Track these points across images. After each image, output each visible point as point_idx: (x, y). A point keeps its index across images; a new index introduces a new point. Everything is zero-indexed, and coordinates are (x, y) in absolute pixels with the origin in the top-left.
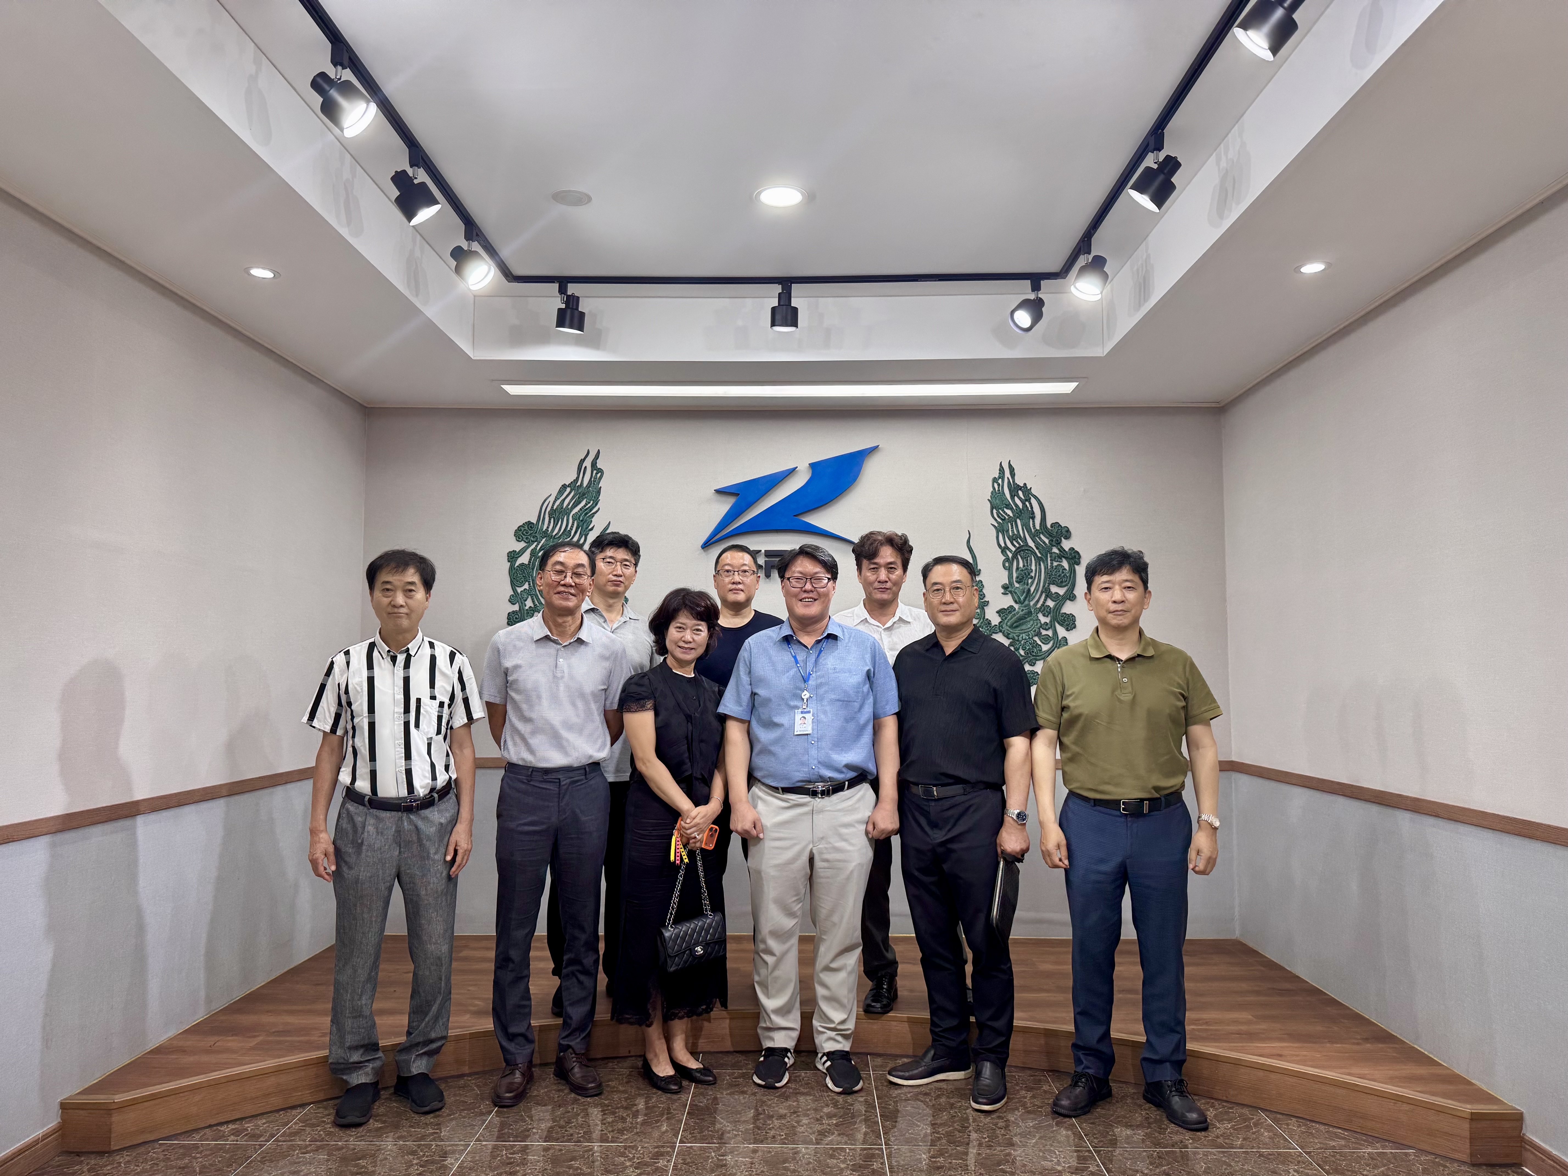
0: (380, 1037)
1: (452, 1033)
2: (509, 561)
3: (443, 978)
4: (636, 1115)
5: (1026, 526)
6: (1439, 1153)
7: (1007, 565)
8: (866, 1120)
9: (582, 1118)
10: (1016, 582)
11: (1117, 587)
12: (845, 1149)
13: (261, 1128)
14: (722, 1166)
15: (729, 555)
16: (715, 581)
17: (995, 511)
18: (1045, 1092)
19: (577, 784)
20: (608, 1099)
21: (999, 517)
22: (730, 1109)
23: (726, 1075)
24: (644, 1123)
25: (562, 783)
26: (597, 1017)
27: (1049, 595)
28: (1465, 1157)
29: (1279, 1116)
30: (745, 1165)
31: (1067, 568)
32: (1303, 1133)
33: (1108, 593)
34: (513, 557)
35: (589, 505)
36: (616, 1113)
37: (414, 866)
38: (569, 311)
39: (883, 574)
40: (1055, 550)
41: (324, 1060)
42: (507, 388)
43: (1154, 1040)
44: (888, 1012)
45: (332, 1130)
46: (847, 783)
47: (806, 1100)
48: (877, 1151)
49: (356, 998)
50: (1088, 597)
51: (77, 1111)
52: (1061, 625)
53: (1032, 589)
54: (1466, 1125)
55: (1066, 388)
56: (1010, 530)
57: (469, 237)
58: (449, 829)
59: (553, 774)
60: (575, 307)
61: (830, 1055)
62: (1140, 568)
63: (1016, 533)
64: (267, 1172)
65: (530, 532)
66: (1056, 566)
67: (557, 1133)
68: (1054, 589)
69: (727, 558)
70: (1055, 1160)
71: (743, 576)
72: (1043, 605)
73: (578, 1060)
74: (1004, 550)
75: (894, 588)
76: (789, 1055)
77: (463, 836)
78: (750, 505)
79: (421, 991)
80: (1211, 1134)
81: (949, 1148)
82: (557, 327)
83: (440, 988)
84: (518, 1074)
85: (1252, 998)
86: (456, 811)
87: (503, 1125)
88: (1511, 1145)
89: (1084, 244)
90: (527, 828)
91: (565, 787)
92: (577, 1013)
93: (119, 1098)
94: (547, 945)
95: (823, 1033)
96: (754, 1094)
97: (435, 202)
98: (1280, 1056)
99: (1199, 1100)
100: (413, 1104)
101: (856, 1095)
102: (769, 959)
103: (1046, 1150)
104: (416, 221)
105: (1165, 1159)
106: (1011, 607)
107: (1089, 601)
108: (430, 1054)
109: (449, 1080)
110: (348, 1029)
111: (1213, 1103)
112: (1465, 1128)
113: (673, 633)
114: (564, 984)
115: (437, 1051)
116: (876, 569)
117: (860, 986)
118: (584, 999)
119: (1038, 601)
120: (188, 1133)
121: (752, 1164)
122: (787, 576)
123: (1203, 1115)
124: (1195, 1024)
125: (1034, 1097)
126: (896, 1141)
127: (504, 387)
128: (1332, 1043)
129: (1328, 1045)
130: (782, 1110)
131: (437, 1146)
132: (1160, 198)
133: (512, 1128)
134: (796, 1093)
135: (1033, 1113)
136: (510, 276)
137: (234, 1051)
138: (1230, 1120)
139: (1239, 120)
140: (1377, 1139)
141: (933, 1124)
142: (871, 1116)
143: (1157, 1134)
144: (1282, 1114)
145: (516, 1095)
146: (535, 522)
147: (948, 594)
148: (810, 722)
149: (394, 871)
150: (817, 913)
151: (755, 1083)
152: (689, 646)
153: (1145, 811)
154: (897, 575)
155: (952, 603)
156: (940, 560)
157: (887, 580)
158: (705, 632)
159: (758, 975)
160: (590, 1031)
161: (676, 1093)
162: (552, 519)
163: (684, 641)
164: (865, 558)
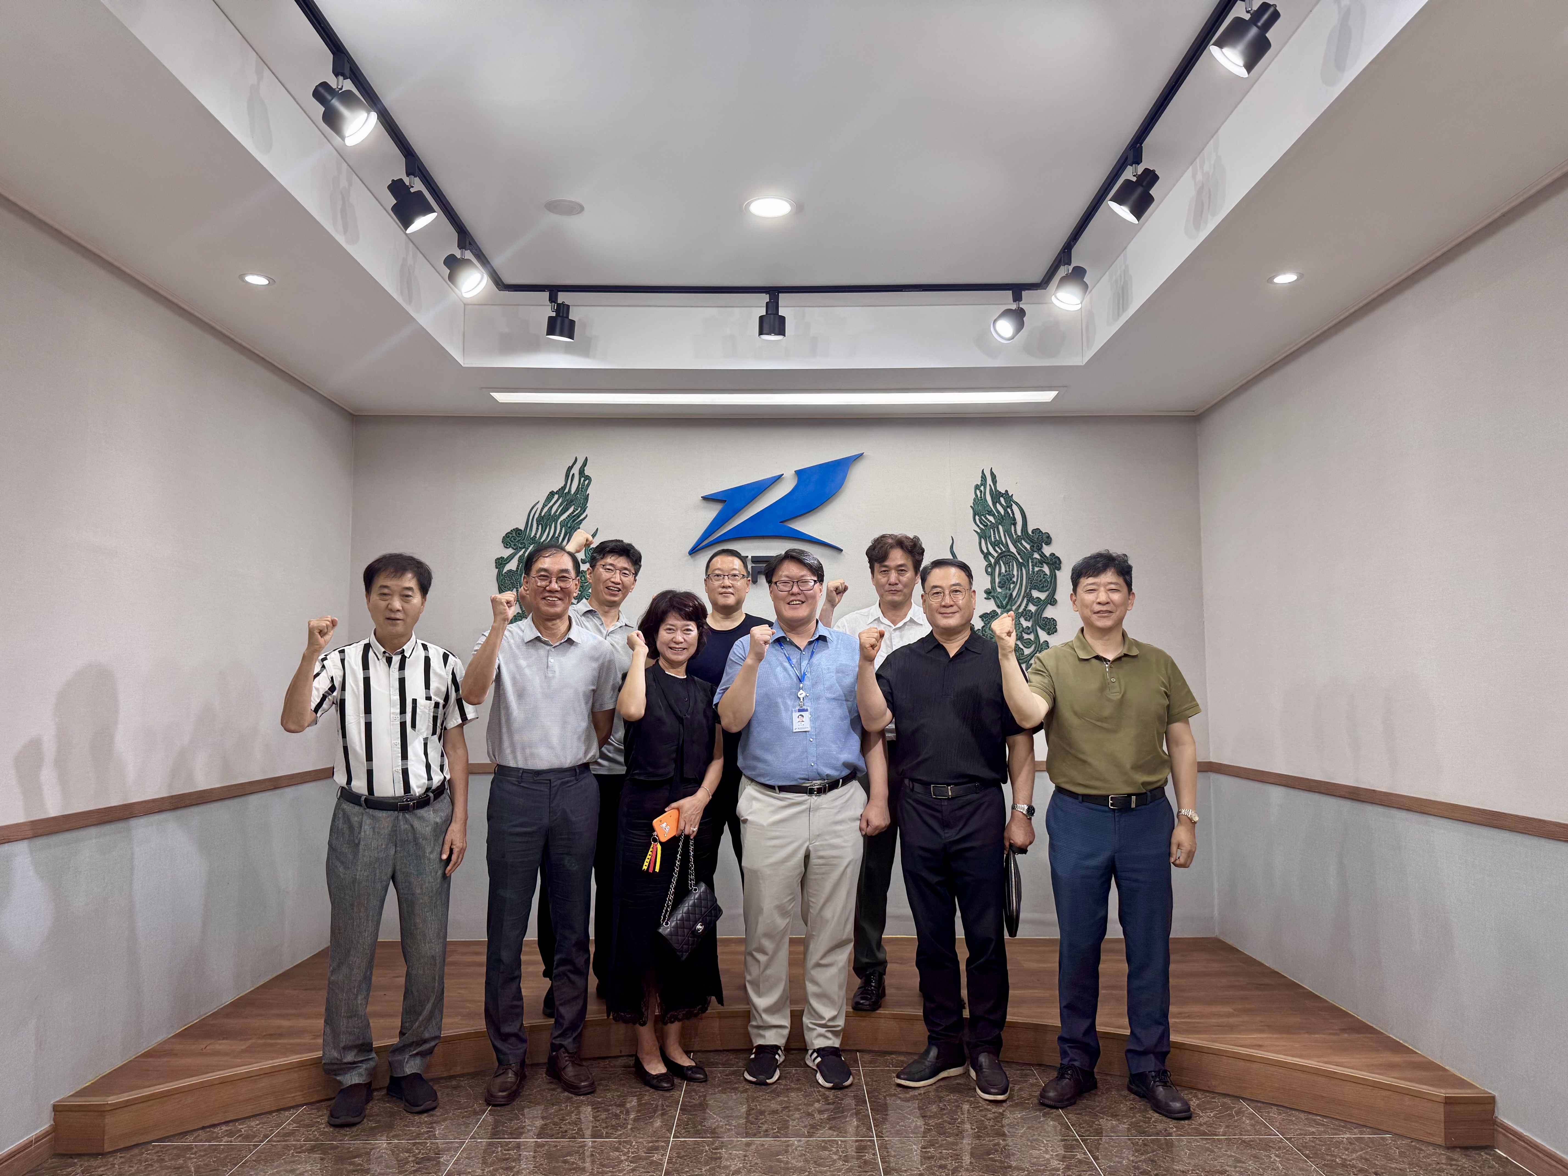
0: (373, 1039)
1: (444, 1034)
2: (496, 567)
3: (437, 978)
4: (628, 1113)
5: (1008, 532)
6: (1416, 1137)
7: (989, 570)
8: (857, 1114)
9: (576, 1115)
10: (999, 587)
11: (1102, 589)
12: (836, 1142)
13: (255, 1129)
14: (716, 1159)
15: (720, 560)
16: (706, 585)
17: (977, 518)
18: (1032, 1085)
19: (569, 785)
20: (601, 1097)
21: (981, 523)
22: (721, 1105)
23: (718, 1073)
24: (636, 1120)
25: (553, 785)
26: (589, 1017)
27: (1030, 599)
28: (1440, 1141)
29: (1259, 1104)
30: (739, 1157)
31: (1048, 574)
32: (1283, 1120)
33: (1093, 594)
34: (501, 564)
35: (577, 512)
36: (609, 1110)
37: (410, 865)
38: (559, 320)
39: (893, 576)
40: (1036, 556)
41: (316, 1062)
42: (496, 395)
43: (1138, 1031)
44: (877, 1009)
45: (326, 1130)
46: (841, 780)
47: (797, 1096)
48: (869, 1143)
49: (353, 997)
50: (1074, 598)
51: (69, 1113)
52: (1043, 629)
53: (1014, 594)
54: (1441, 1109)
55: (1047, 396)
56: (992, 536)
57: (462, 245)
58: (444, 829)
59: (544, 775)
60: (565, 315)
61: (820, 1051)
62: (1125, 571)
63: (998, 539)
64: (262, 1170)
65: (518, 539)
66: (1037, 572)
67: (551, 1129)
68: (1035, 594)
69: (717, 562)
70: (1044, 1149)
71: (732, 580)
72: (1024, 610)
73: (571, 1059)
74: (986, 555)
75: (905, 590)
76: (780, 1052)
77: (458, 835)
78: (736, 512)
79: (415, 990)
80: (1194, 1123)
81: (940, 1139)
82: (548, 334)
83: (434, 987)
84: (511, 1074)
85: (1233, 993)
86: (450, 811)
87: (496, 1125)
88: (1483, 1127)
89: (1065, 254)
90: (517, 829)
91: (556, 788)
92: (568, 1012)
93: (112, 1100)
94: (537, 946)
95: (814, 1029)
96: (745, 1091)
97: (431, 210)
98: (1260, 1046)
100: (407, 1104)
101: (846, 1090)
102: (762, 958)
103: (1034, 1140)
104: (411, 229)
105: (1149, 1146)
106: (994, 611)
107: (1074, 603)
108: (423, 1054)
109: (441, 1081)
110: (343, 1029)
111: (1196, 1093)
112: (1439, 1112)
113: (664, 635)
114: (555, 985)
115: (430, 1051)
116: (886, 572)
117: (849, 985)
118: (575, 998)
119: (1020, 606)
120: (182, 1134)
121: (745, 1156)
122: (774, 580)
123: (1186, 1103)
124: (1178, 1018)
125: (1020, 1090)
126: (887, 1134)
127: (493, 394)
128: (1311, 1033)
129: (1307, 1035)
130: (774, 1105)
131: (432, 1143)
132: (1139, 210)
133: (506, 1127)
134: (787, 1089)
135: (1021, 1105)
136: (500, 284)
137: (226, 1054)
138: (1212, 1109)
139: (1215, 134)
140: (1355, 1125)
141: (923, 1117)
142: (862, 1109)
143: (1142, 1124)
144: (1263, 1103)
145: (510, 1094)
146: (523, 529)
147: (947, 597)
148: (808, 720)
149: (389, 871)
150: (808, 911)
151: (746, 1080)
152: (680, 646)
153: (1133, 806)
154: (908, 578)
155: (952, 606)
156: (939, 564)
157: (897, 582)
158: (695, 633)
159: (750, 974)
160: (581, 1031)
161: (668, 1090)
162: (540, 526)
163: (675, 642)
164: (876, 561)
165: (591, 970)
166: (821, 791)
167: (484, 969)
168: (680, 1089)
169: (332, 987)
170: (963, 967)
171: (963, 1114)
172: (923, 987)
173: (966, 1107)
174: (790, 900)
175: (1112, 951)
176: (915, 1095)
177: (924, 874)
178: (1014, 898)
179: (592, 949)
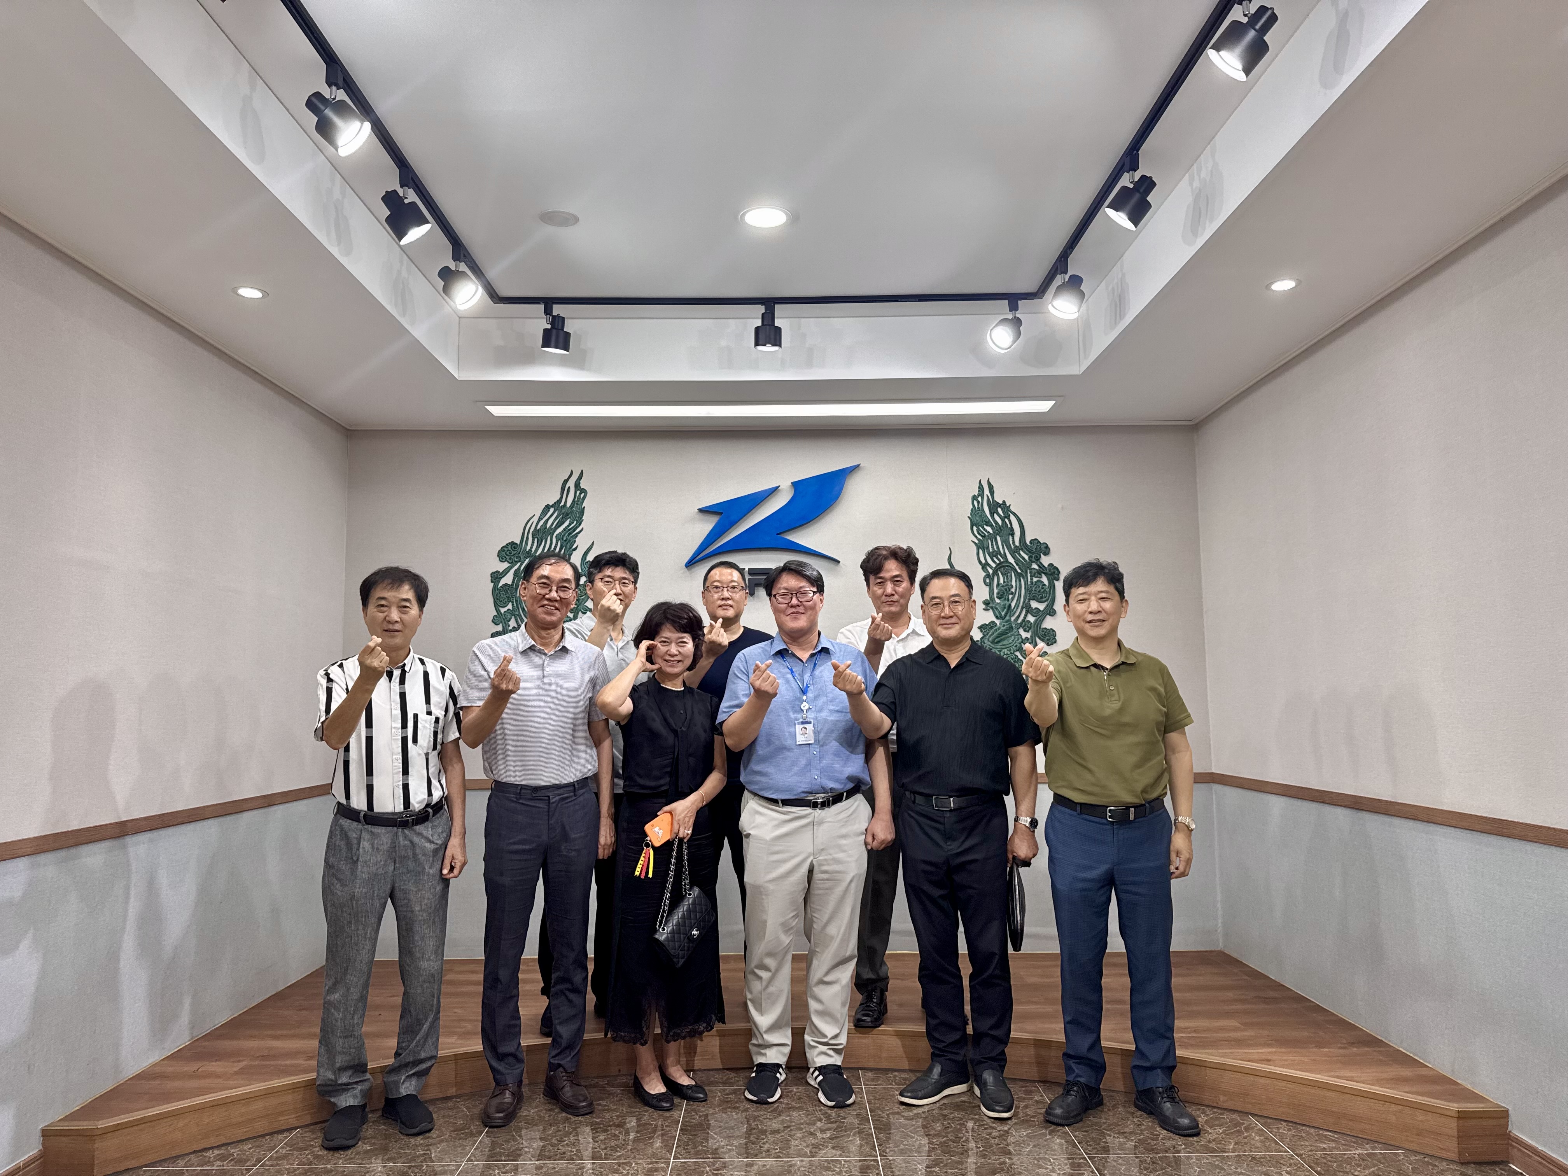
0: (368, 1059)
1: (441, 1053)
2: (492, 582)
3: (434, 997)
4: (627, 1133)
5: (1005, 542)
6: (1428, 1152)
7: (988, 581)
8: (859, 1133)
9: (574, 1136)
10: (997, 597)
11: (1093, 598)
12: (840, 1162)
13: (248, 1153)
15: (718, 572)
16: (704, 598)
17: (975, 528)
18: (1037, 1102)
19: (566, 801)
20: (601, 1117)
21: (979, 534)
22: (722, 1124)
23: (716, 1093)
24: (636, 1140)
25: (552, 801)
26: (587, 1036)
28: (1454, 1156)
29: (1269, 1120)
32: (1294, 1136)
33: (1084, 604)
34: (497, 578)
35: (573, 525)
36: (608, 1131)
37: (409, 882)
38: (554, 331)
39: (889, 587)
40: (1035, 566)
41: (310, 1084)
42: (489, 408)
43: (1144, 1047)
44: (879, 1026)
46: (845, 794)
47: (799, 1115)
48: (872, 1163)
49: (349, 1017)
50: (1067, 608)
51: (57, 1138)
52: (1042, 640)
53: (1013, 605)
54: (1454, 1124)
55: (1044, 406)
57: (456, 258)
59: (543, 791)
60: (560, 328)
61: (822, 1069)
62: (1114, 577)
63: (996, 549)
65: (513, 553)
66: (1036, 582)
67: (550, 1151)
69: (716, 574)
70: (1051, 1167)
71: (732, 592)
72: (1023, 620)
73: (569, 1079)
74: (984, 566)
75: (902, 601)
76: (781, 1070)
77: (459, 850)
78: (733, 524)
79: (412, 1009)
80: (1203, 1140)
81: (944, 1158)
82: (543, 347)
84: (508, 1094)
85: (1239, 1007)
87: (494, 1145)
88: (1498, 1143)
89: (1061, 264)
90: (516, 847)
91: (554, 805)
92: (566, 1031)
93: (102, 1124)
95: (817, 1047)
96: (746, 1110)
97: (425, 222)
98: (1269, 1060)
99: (1190, 1107)
100: (402, 1126)
101: (848, 1108)
102: (764, 975)
103: (1041, 1158)
104: (405, 241)
105: (1158, 1164)
106: (993, 622)
107: (1068, 613)
108: (419, 1075)
109: (438, 1102)
110: (339, 1049)
111: (1203, 1109)
112: (1452, 1126)
113: (658, 648)
114: (552, 1003)
115: (426, 1072)
116: (882, 583)
117: (851, 1001)
118: (573, 1017)
120: (175, 1159)
122: (773, 593)
123: (1194, 1119)
124: (1184, 1032)
125: (1026, 1107)
126: (891, 1153)
127: (488, 407)
128: (1320, 1047)
129: (1315, 1050)
130: (775, 1125)
131: (428, 1166)
132: (1135, 219)
133: (503, 1149)
134: (789, 1108)
135: (1026, 1122)
136: (495, 296)
137: (218, 1076)
138: (1221, 1125)
139: (1211, 140)
140: (1366, 1141)
141: (927, 1135)
142: (864, 1128)
143: (1149, 1141)
144: (1272, 1118)
145: (507, 1115)
146: (518, 543)
147: (947, 609)
148: (812, 734)
149: (388, 887)
150: (811, 927)
151: (746, 1098)
152: (676, 658)
153: (1132, 817)
154: (903, 588)
155: (951, 617)
156: (937, 574)
157: (894, 593)
158: (690, 646)
159: (751, 992)
160: (579, 1050)
161: (668, 1110)
162: (536, 540)
163: (669, 655)
164: (871, 573)
165: (589, 988)
166: (825, 805)
167: (481, 989)
168: (679, 1108)
169: (328, 1006)
170: (966, 982)
171: (968, 1132)
172: (925, 1003)
173: (970, 1124)
174: (793, 916)
175: (1115, 965)
176: (919, 1113)
177: (927, 887)
178: (1018, 911)
179: (591, 967)
